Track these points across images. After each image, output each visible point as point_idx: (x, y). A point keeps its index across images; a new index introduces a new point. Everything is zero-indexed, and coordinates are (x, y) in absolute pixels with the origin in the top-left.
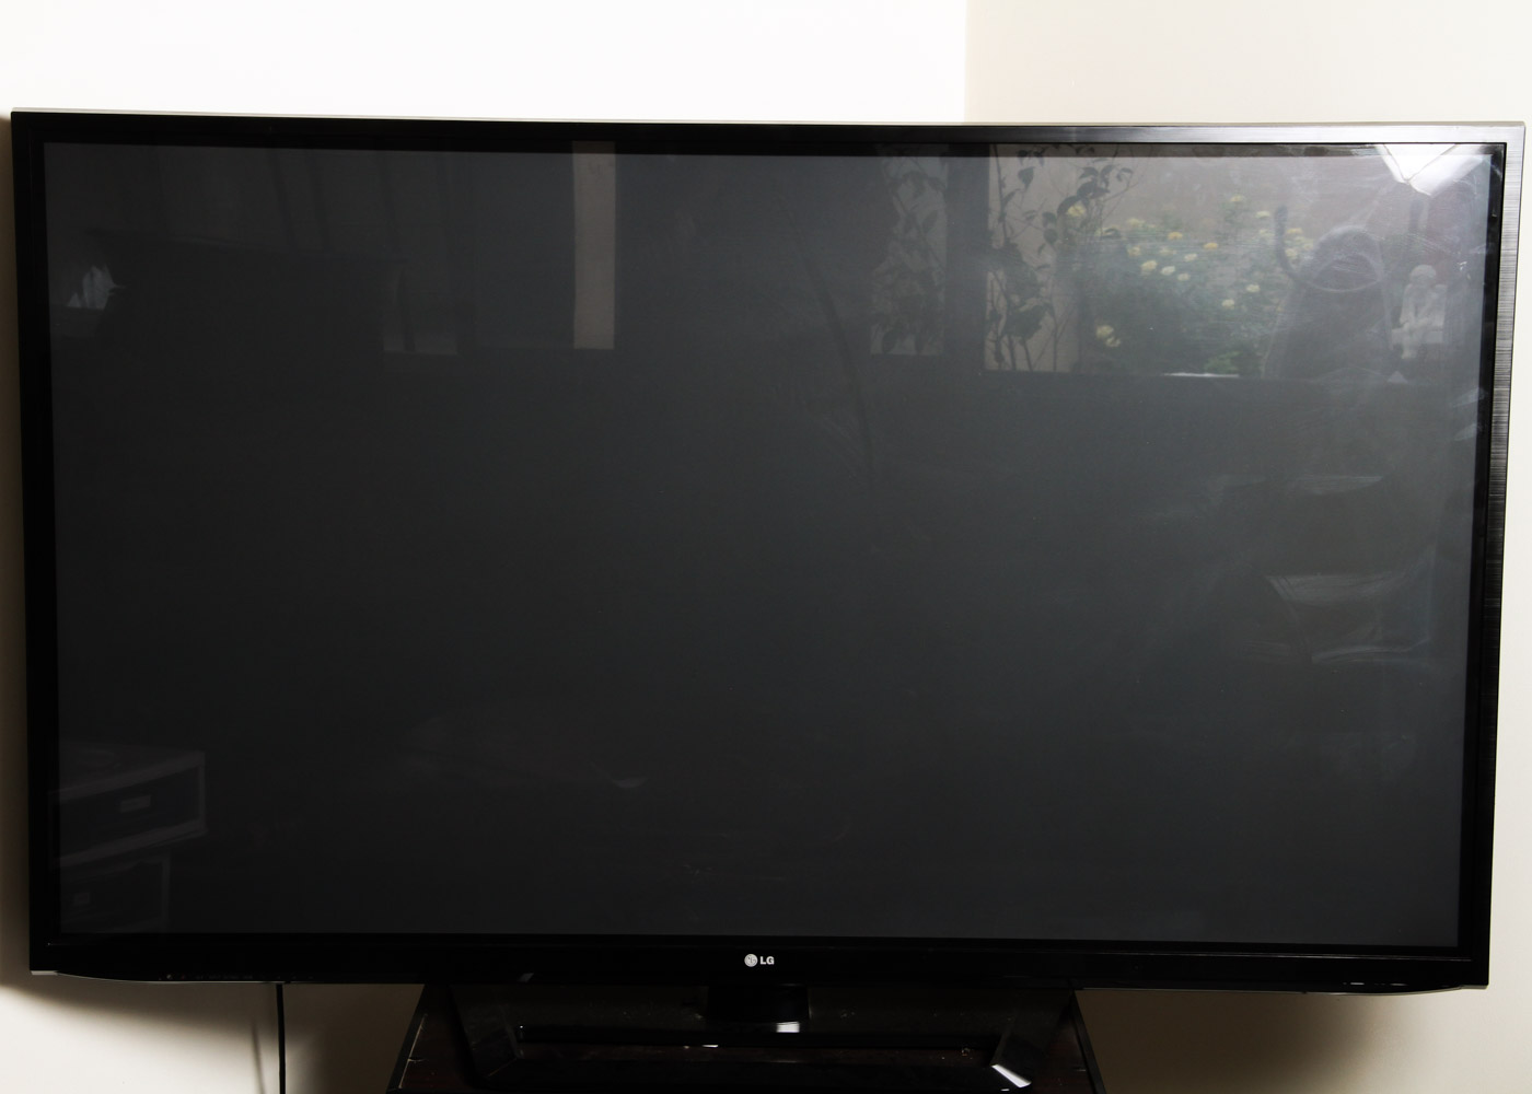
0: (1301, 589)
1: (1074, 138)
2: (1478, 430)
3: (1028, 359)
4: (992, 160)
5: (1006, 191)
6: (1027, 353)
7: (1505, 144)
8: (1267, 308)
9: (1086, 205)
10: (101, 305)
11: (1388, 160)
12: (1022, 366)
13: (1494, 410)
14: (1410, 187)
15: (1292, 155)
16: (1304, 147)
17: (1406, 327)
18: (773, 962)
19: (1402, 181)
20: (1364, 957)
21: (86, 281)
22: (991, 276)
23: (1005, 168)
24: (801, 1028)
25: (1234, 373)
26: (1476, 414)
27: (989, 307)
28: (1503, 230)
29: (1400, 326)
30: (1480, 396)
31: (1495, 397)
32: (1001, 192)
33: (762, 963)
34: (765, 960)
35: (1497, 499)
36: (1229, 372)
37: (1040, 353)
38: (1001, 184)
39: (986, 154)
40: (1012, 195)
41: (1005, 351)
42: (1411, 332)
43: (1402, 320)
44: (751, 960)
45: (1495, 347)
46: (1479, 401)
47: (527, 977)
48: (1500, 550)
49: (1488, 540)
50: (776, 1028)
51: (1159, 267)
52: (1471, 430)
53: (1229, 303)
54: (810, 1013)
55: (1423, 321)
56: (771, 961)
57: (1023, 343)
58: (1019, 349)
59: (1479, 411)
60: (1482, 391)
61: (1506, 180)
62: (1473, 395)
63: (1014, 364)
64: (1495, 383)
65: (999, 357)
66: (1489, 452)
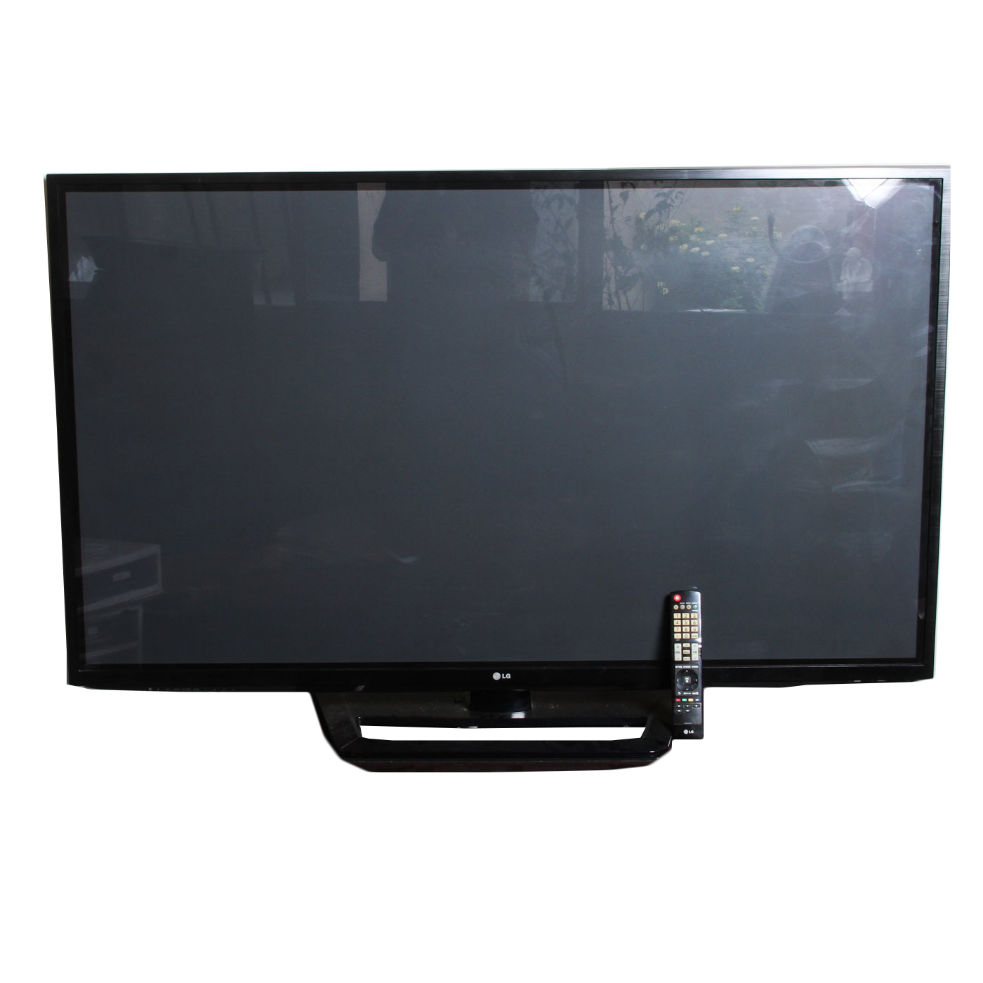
0: (824, 447)
1: (686, 176)
2: (929, 350)
3: (628, 303)
4: (606, 191)
5: (614, 205)
6: (627, 300)
7: (942, 179)
8: (758, 271)
9: (660, 213)
10: (90, 279)
11: (850, 188)
12: (624, 307)
13: (938, 338)
14: (864, 203)
15: (816, 186)
16: (824, 181)
17: (845, 282)
18: (510, 677)
19: (859, 200)
20: (862, 665)
21: (79, 265)
22: (605, 255)
23: (613, 194)
24: (526, 715)
25: (742, 309)
26: (927, 341)
27: (605, 274)
28: (942, 230)
29: (841, 282)
30: (929, 330)
31: (938, 331)
32: (611, 206)
33: (503, 677)
34: (505, 676)
35: (939, 391)
36: (737, 308)
37: (633, 300)
38: (611, 201)
39: (602, 187)
40: (617, 207)
41: (615, 300)
42: (848, 285)
43: (842, 278)
44: (497, 676)
45: (938, 300)
46: (929, 333)
47: (361, 688)
48: (941, 422)
49: (935, 416)
50: (511, 716)
51: (689, 248)
52: (924, 351)
53: (736, 268)
54: (532, 706)
55: (854, 279)
56: (508, 676)
57: (625, 293)
58: (623, 298)
59: (929, 339)
60: (931, 327)
61: (943, 200)
62: (925, 329)
63: (620, 307)
64: (939, 322)
65: (611, 302)
66: (935, 364)
